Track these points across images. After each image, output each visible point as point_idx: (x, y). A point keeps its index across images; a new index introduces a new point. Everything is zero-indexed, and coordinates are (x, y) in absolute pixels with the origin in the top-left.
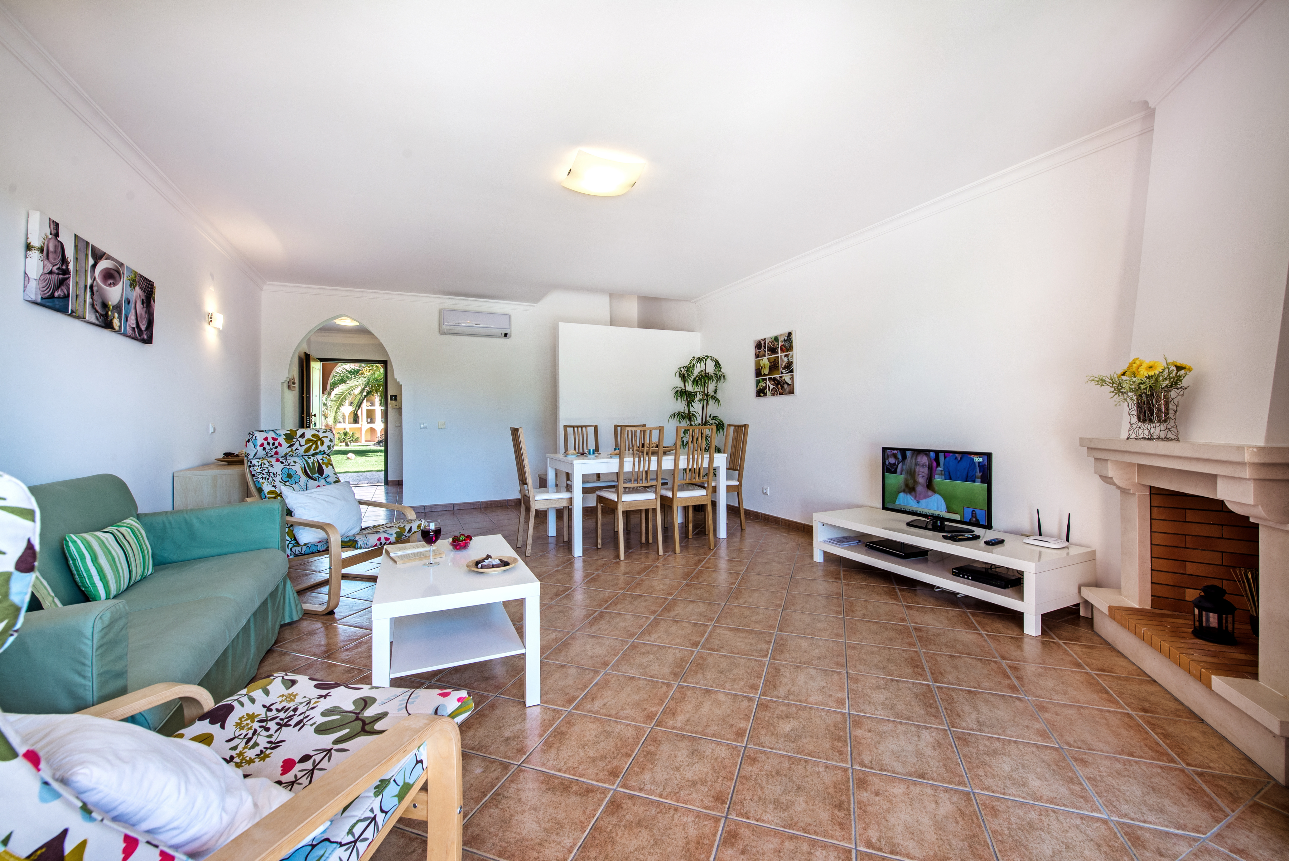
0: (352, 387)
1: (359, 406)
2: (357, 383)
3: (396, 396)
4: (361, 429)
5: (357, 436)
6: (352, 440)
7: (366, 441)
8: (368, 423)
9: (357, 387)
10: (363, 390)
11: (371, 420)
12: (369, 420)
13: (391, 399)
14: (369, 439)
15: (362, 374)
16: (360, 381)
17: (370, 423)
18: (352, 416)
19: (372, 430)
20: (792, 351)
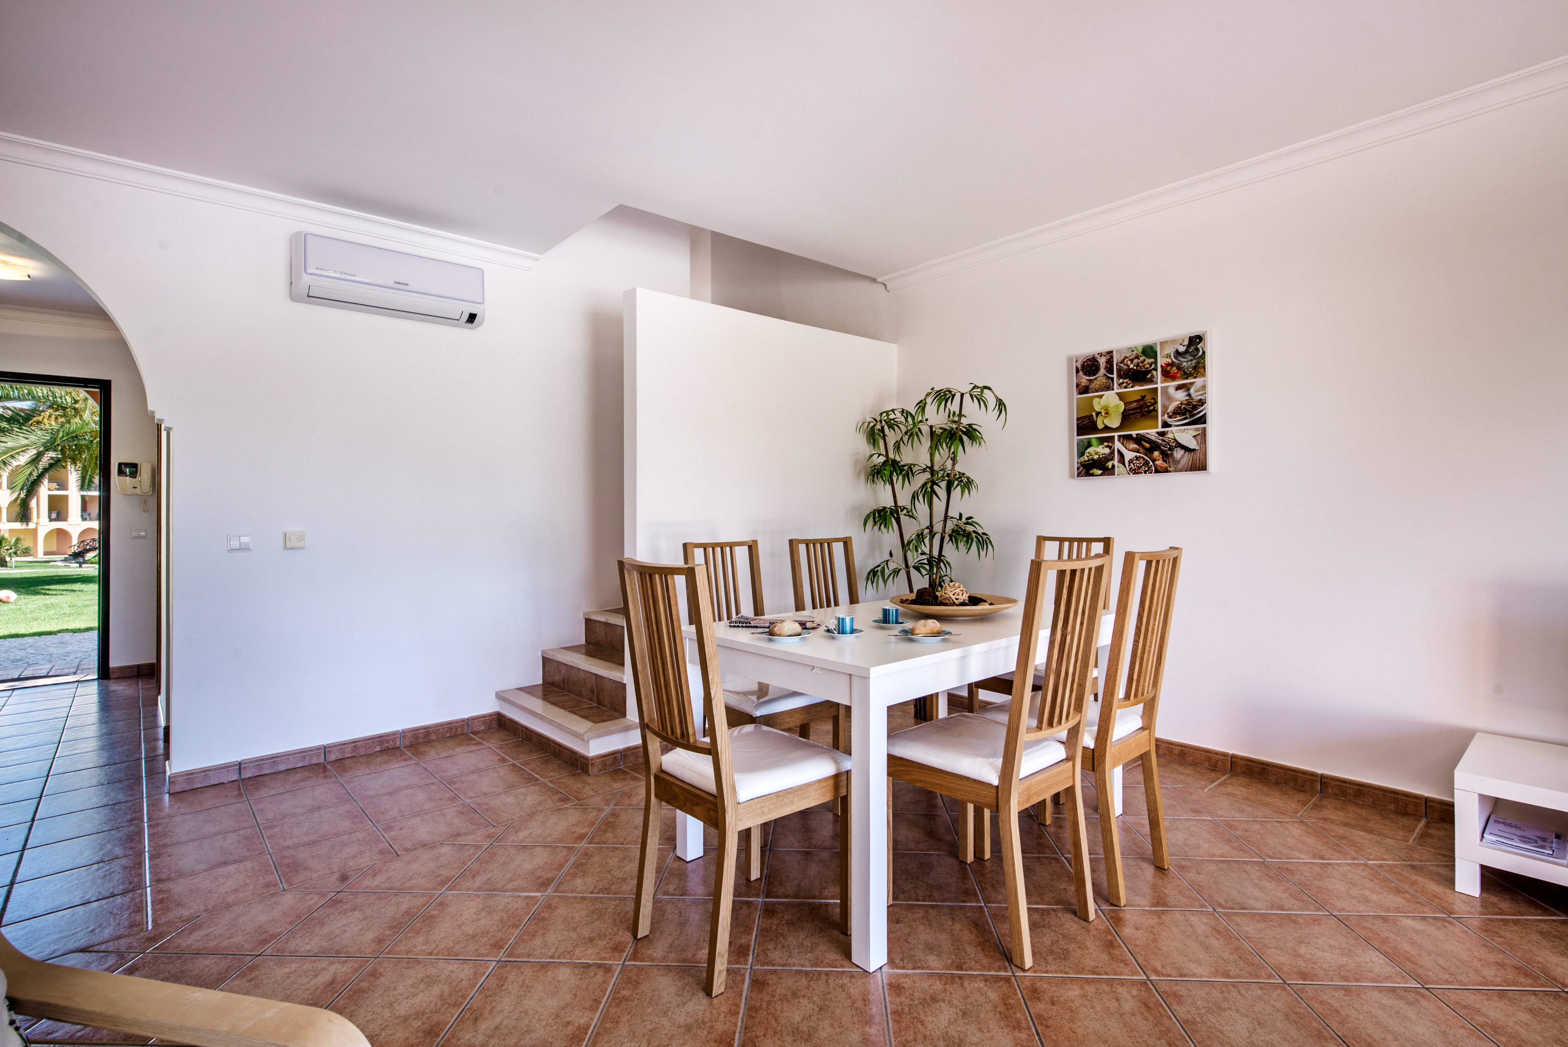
0: (13, 449)
1: (32, 487)
2: (25, 442)
3: (134, 466)
4: (35, 531)
5: (26, 543)
6: (15, 553)
7: (46, 554)
8: (51, 520)
9: (24, 449)
10: (39, 455)
11: (58, 514)
12: (54, 516)
13: (121, 472)
14: (54, 548)
15: (38, 422)
16: (33, 438)
17: (55, 520)
18: (17, 509)
19: (62, 534)
20: (1204, 375)
